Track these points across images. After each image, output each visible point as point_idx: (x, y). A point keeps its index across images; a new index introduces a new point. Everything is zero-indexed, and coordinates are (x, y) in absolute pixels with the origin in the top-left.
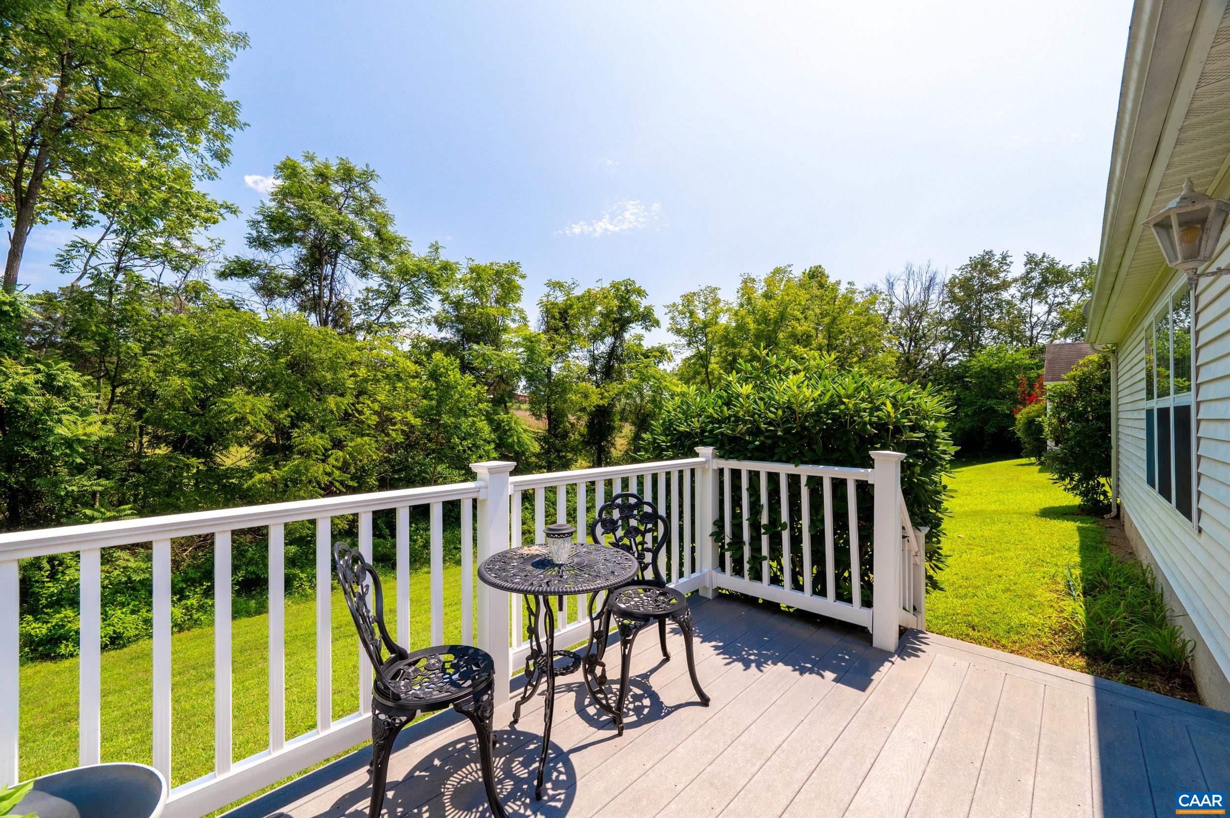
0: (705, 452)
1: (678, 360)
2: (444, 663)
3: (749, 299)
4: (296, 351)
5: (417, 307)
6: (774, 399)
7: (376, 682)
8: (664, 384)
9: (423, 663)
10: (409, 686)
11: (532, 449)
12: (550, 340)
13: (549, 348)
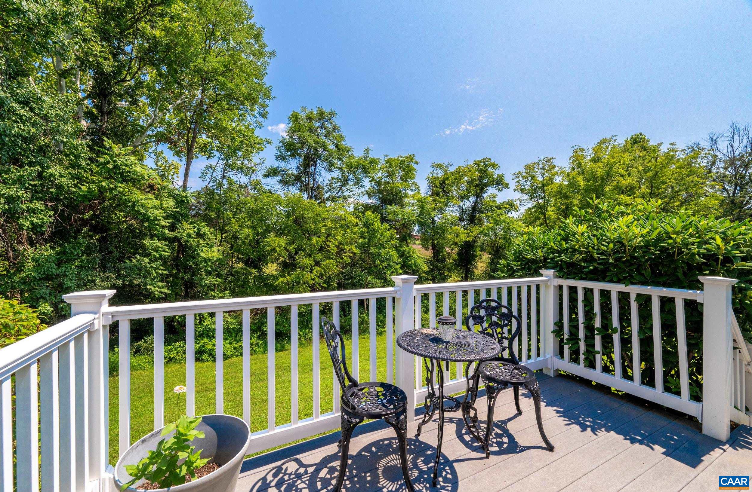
0: (547, 274)
1: (522, 210)
2: (378, 392)
3: (579, 164)
4: (297, 214)
5: (357, 186)
6: (606, 236)
7: (342, 397)
8: (512, 226)
9: (366, 390)
10: (360, 402)
11: (423, 268)
12: (434, 200)
13: (434, 206)
